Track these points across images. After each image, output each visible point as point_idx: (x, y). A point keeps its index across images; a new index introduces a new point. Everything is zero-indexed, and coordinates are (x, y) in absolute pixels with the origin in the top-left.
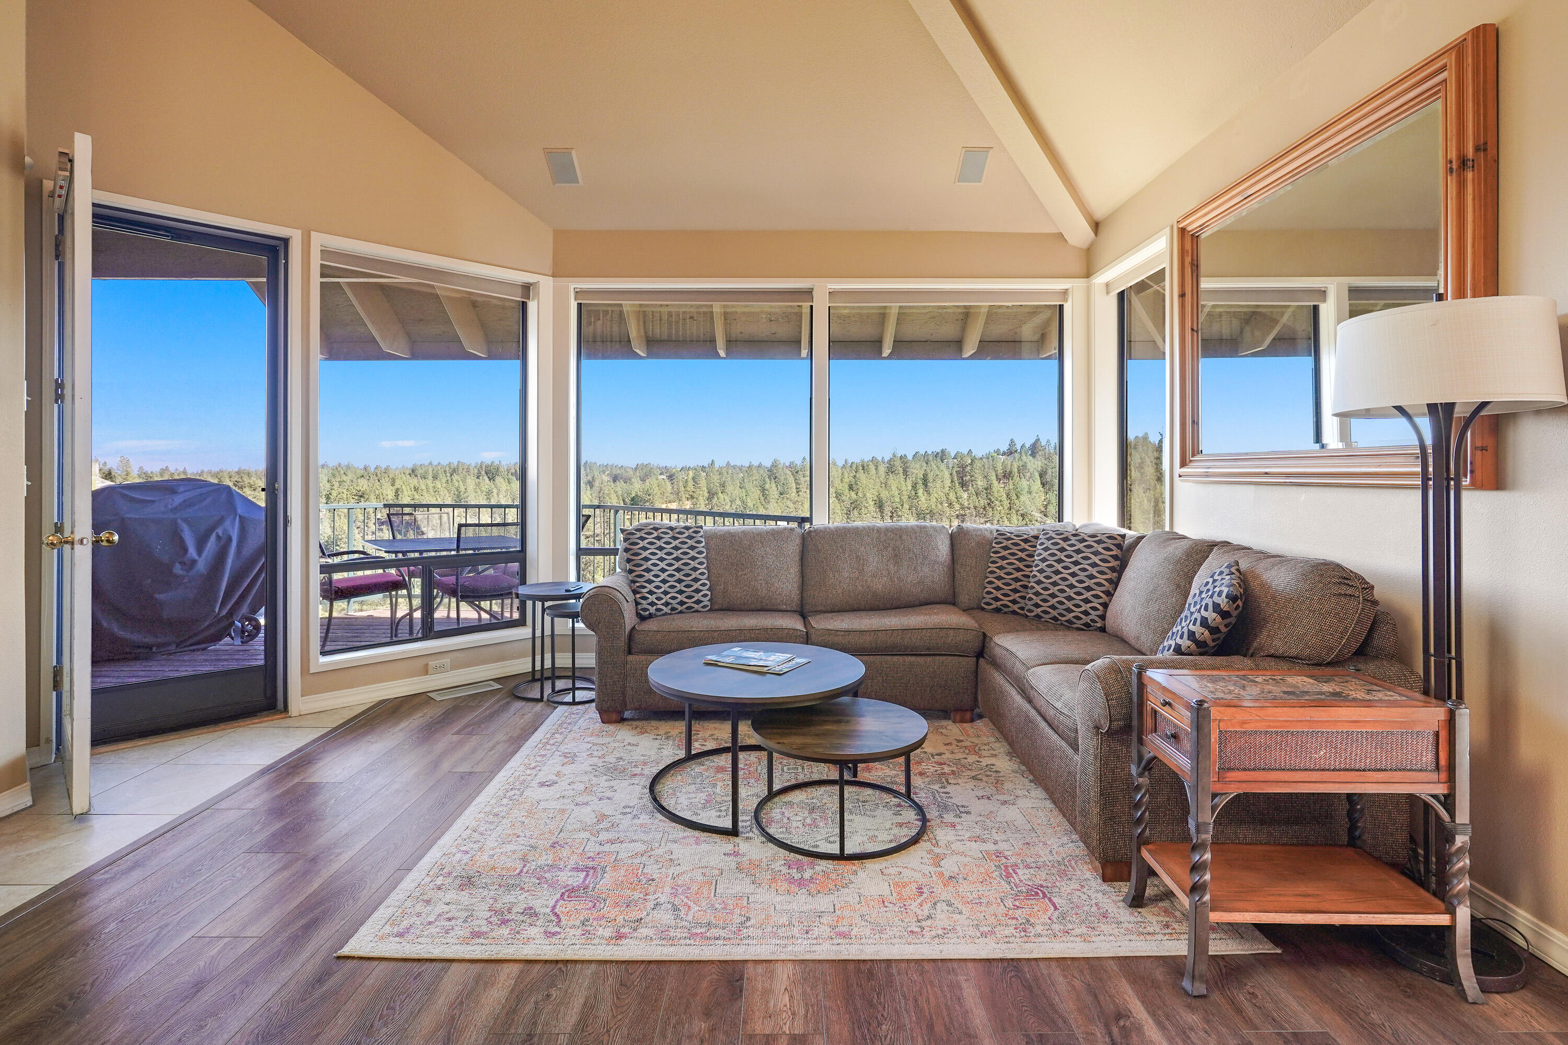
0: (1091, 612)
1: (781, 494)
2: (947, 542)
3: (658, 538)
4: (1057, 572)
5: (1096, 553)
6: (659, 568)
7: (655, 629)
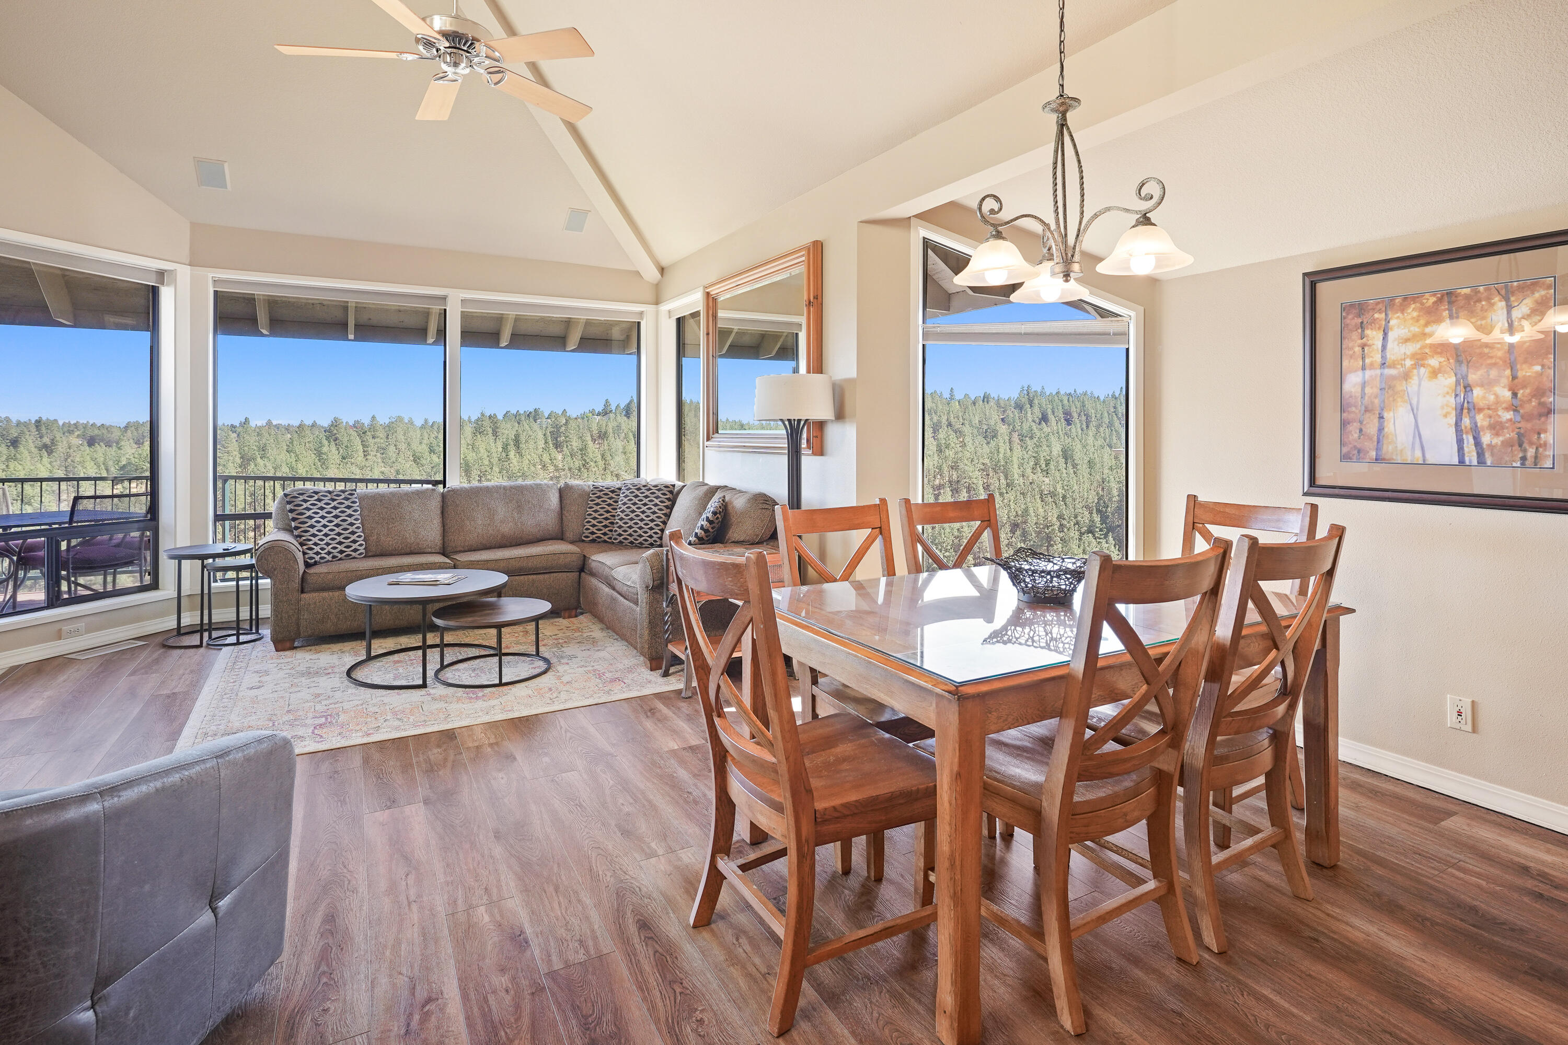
0: (654, 535)
1: (344, 458)
2: (557, 495)
3: (319, 500)
4: (633, 511)
5: (657, 497)
6: (321, 524)
7: (325, 571)
